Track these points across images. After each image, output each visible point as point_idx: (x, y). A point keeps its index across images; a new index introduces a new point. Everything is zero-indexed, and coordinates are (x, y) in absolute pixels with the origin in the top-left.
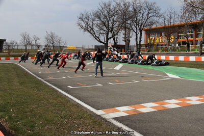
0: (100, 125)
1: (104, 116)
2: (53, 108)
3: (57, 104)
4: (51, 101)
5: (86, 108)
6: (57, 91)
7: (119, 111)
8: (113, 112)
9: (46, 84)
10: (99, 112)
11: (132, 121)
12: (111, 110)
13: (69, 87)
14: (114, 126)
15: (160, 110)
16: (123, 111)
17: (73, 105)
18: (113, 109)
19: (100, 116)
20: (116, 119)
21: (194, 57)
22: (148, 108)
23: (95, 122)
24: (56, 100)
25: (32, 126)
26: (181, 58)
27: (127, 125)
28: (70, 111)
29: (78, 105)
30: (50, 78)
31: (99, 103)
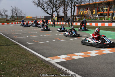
0: (48, 67)
1: (50, 62)
2: (17, 57)
3: (20, 54)
4: (16, 52)
5: (39, 57)
6: (20, 46)
7: (60, 58)
8: (56, 59)
9: (12, 41)
10: (47, 59)
11: (68, 64)
12: (55, 57)
13: (28, 43)
14: (57, 68)
15: (86, 58)
16: (62, 58)
17: (30, 55)
18: (56, 57)
19: (48, 61)
20: (58, 63)
21: (108, 24)
22: (78, 56)
23: (44, 65)
24: (19, 51)
25: (3, 69)
26: (100, 25)
27: (65, 67)
28: (28, 58)
29: (34, 55)
30: (15, 38)
31: (47, 53)
